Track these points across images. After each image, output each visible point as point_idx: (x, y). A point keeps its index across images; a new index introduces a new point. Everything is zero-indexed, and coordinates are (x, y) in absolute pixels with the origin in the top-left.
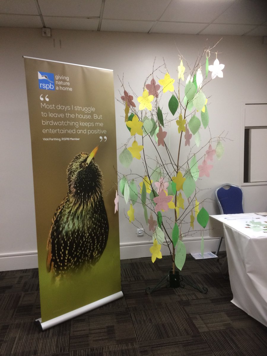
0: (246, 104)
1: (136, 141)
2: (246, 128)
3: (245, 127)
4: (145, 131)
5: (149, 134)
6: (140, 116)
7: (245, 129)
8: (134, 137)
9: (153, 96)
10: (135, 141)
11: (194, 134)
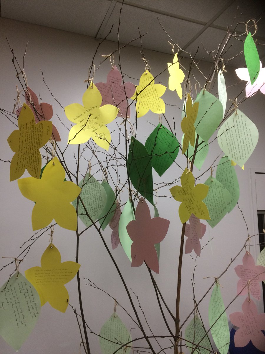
0: (256, 173)
1: (54, 246)
2: (260, 213)
3: (258, 211)
4: (87, 214)
5: (98, 224)
6: (73, 169)
7: (258, 214)
8: (49, 232)
9: (115, 107)
10: (51, 248)
11: (213, 226)
